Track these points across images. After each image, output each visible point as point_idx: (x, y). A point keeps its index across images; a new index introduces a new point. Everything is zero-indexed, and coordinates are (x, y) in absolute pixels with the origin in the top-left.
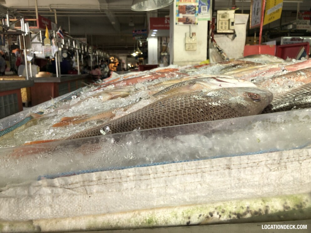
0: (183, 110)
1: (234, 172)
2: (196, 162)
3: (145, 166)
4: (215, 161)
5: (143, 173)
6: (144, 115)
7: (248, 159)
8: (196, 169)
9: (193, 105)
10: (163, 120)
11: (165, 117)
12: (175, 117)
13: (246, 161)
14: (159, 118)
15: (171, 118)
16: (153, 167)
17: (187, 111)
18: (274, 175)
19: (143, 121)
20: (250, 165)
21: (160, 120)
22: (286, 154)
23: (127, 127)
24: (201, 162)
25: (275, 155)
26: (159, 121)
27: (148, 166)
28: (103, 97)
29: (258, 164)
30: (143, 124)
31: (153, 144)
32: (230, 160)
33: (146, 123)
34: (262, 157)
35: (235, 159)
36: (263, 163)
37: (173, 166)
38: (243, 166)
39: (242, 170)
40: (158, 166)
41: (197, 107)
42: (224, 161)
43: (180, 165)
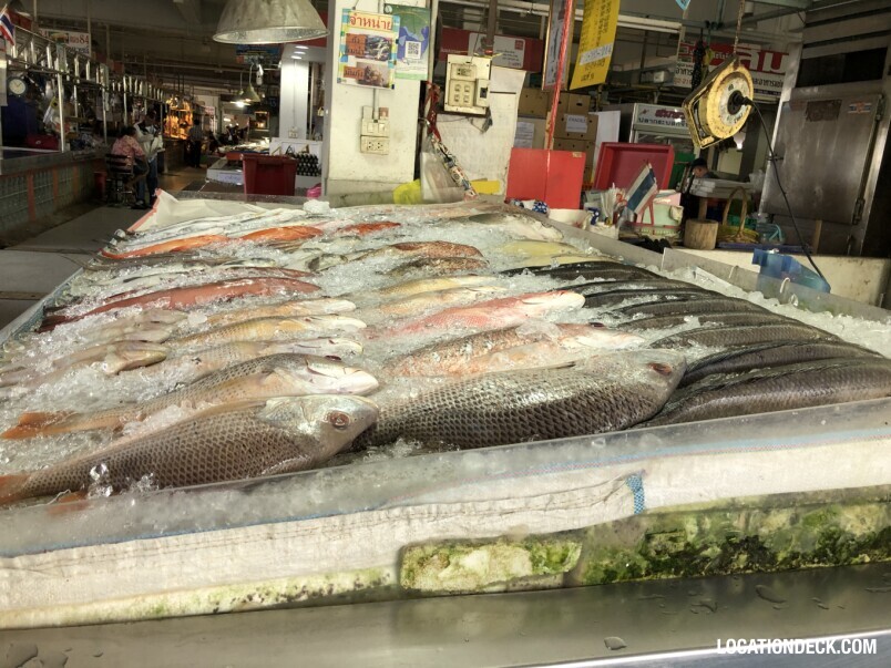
0: (222, 447)
1: (279, 543)
2: (224, 531)
3: (151, 537)
4: (251, 530)
5: (148, 547)
6: (164, 449)
7: (298, 525)
8: (224, 540)
9: (239, 439)
10: (189, 462)
11: (194, 457)
12: (209, 459)
13: (295, 529)
14: (184, 457)
15: (203, 460)
16: (162, 539)
17: (227, 449)
18: (336, 544)
19: (160, 460)
20: (300, 533)
21: (186, 462)
22: (349, 518)
23: (134, 468)
24: (232, 531)
25: (336, 520)
26: (183, 463)
27: (156, 537)
28: (109, 365)
29: (312, 532)
30: (159, 466)
31: (169, 503)
32: (272, 528)
33: (164, 466)
34: (318, 523)
35: (280, 526)
36: (320, 530)
37: (192, 537)
38: (290, 535)
39: (290, 541)
40: (170, 538)
41: (244, 442)
42: (263, 529)
43: (201, 536)
